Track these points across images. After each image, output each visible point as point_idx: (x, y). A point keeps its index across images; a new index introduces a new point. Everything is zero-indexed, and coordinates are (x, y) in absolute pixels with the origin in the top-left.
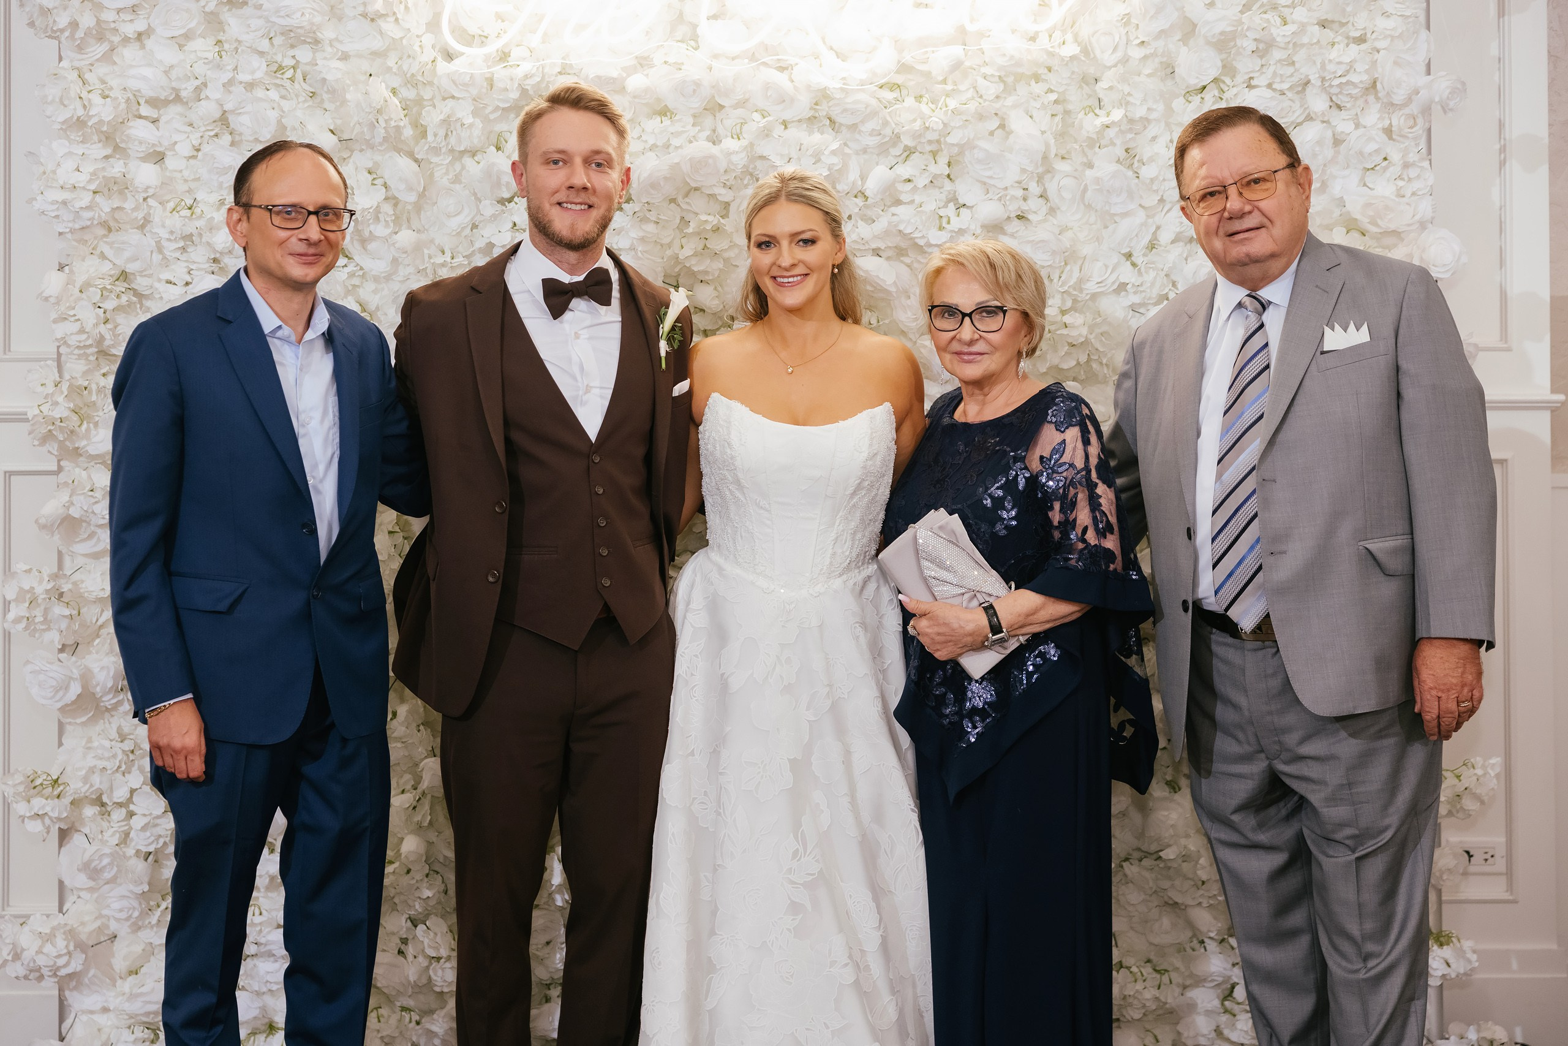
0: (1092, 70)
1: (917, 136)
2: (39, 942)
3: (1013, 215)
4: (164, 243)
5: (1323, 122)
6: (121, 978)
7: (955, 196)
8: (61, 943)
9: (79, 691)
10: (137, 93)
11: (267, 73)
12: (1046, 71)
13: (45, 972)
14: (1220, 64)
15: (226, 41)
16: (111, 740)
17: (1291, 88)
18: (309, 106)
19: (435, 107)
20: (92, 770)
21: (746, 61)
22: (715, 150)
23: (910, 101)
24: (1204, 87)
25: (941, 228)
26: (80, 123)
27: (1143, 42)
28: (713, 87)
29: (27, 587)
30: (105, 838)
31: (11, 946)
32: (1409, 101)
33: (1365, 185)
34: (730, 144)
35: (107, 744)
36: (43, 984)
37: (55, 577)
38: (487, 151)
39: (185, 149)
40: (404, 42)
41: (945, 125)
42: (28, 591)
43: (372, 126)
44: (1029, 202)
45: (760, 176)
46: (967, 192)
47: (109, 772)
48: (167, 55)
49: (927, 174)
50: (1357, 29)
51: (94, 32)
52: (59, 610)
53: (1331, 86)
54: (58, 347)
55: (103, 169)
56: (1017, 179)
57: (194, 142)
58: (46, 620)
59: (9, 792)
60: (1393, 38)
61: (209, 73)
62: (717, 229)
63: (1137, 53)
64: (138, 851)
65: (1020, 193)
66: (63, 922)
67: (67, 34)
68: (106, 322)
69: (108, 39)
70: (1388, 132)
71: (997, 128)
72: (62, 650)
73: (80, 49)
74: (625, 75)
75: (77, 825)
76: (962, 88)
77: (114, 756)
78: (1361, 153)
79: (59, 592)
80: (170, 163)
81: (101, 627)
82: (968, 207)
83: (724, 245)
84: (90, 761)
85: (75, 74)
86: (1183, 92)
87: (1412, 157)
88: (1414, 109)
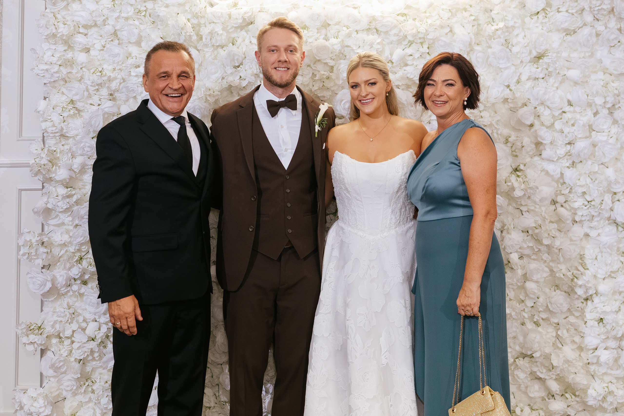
0: (489, 6)
1: (414, 36)
2: (32, 401)
4: (89, 87)
5: (591, 26)
8: (41, 401)
9: (51, 286)
10: (78, 23)
11: (134, 13)
12: (469, 7)
13: (34, 415)
14: (545, 2)
16: (64, 309)
17: (576, 12)
18: (152, 27)
19: (206, 26)
20: (56, 322)
21: (339, 5)
22: (327, 43)
23: (411, 21)
24: (538, 12)
26: (54, 36)
28: (326, 16)
29: (28, 240)
30: (61, 353)
31: (19, 403)
33: (610, 53)
34: (333, 41)
37: (40, 235)
38: (228, 45)
39: (98, 47)
41: (426, 30)
42: (29, 242)
43: (179, 35)
45: (347, 54)
47: (63, 323)
48: (91, 6)
49: (419, 52)
52: (42, 250)
53: (594, 11)
54: (43, 133)
55: (64, 55)
57: (103, 44)
58: (36, 255)
59: (19, 332)
61: (109, 13)
62: (328, 78)
64: (76, 359)
66: (42, 392)
68: (64, 122)
70: (620, 30)
71: (449, 32)
72: (43, 268)
73: (54, 4)
75: (49, 347)
76: (433, 15)
77: (66, 315)
78: (608, 39)
79: (42, 242)
80: (92, 52)
81: (60, 257)
83: (332, 84)
84: (55, 318)
85: (52, 15)
86: (529, 15)
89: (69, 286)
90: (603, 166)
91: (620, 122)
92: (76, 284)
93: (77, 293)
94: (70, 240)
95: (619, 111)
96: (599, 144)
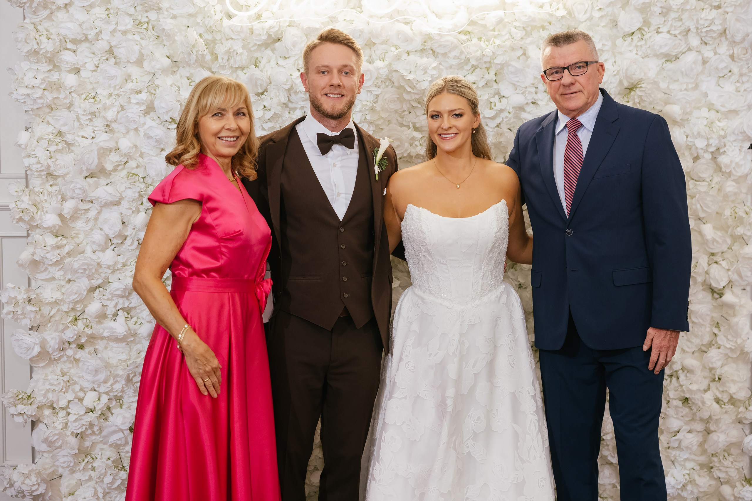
0: (573, 24)
1: (478, 59)
2: (22, 478)
3: (530, 102)
4: (81, 116)
5: (697, 51)
6: (65, 497)
7: (499, 91)
8: (34, 479)
9: (39, 350)
10: (65, 37)
11: (133, 26)
12: (548, 24)
13: (26, 493)
14: (642, 20)
15: (112, 8)
16: (58, 376)
17: (680, 33)
18: (156, 43)
19: (222, 44)
20: (48, 391)
21: (387, 19)
22: (370, 67)
23: (475, 41)
24: (633, 33)
25: (491, 109)
26: (36, 52)
27: (601, 8)
28: (370, 33)
29: (13, 296)
30: (55, 426)
31: (9, 480)
32: (744, 40)
33: (719, 85)
34: (379, 64)
35: (56, 377)
36: (25, 499)
37: (27, 291)
38: (250, 67)
39: (90, 66)
40: (206, 9)
41: (493, 53)
42: (13, 298)
43: (189, 54)
44: (538, 94)
45: (395, 81)
46: (505, 89)
47: (57, 392)
48: (80, 16)
49: (484, 80)
50: (716, 2)
51: (42, 4)
52: (30, 308)
53: (701, 32)
54: (26, 171)
55: (48, 77)
56: (532, 82)
57: (95, 63)
58: (23, 313)
59: (6, 402)
60: (735, 6)
61: (103, 26)
62: (372, 110)
63: (597, 15)
64: (72, 433)
65: (533, 90)
66: (34, 468)
67: (28, 5)
68: (51, 158)
69: (50, 8)
70: (732, 57)
71: (522, 55)
72: (31, 329)
73: (35, 13)
74: (323, 27)
75: (41, 418)
76: (503, 33)
77: (59, 384)
78: (717, 68)
79: (29, 299)
80: (83, 73)
81: (51, 317)
82: (506, 98)
83: (376, 117)
84: (48, 387)
85: (33, 26)
86: (622, 36)
87: (745, 70)
88: (746, 44)
89: (63, 350)
90: (700, 221)
91: (723, 170)
92: (71, 348)
93: (72, 358)
94: (62, 297)
95: (723, 156)
96: (697, 196)
